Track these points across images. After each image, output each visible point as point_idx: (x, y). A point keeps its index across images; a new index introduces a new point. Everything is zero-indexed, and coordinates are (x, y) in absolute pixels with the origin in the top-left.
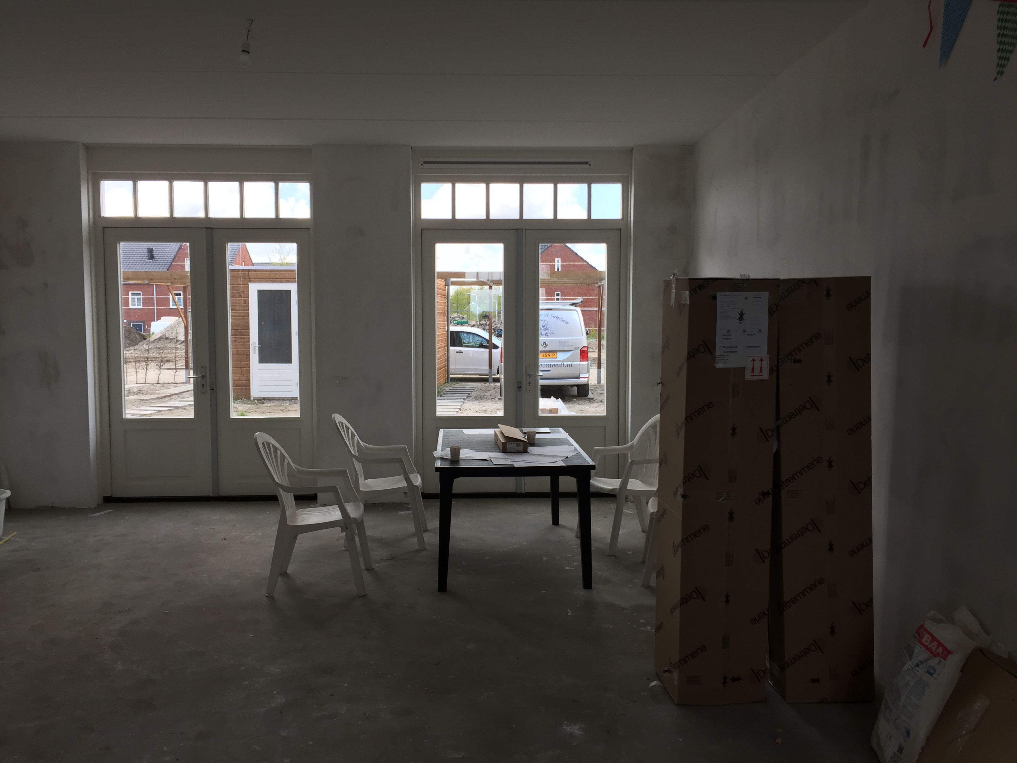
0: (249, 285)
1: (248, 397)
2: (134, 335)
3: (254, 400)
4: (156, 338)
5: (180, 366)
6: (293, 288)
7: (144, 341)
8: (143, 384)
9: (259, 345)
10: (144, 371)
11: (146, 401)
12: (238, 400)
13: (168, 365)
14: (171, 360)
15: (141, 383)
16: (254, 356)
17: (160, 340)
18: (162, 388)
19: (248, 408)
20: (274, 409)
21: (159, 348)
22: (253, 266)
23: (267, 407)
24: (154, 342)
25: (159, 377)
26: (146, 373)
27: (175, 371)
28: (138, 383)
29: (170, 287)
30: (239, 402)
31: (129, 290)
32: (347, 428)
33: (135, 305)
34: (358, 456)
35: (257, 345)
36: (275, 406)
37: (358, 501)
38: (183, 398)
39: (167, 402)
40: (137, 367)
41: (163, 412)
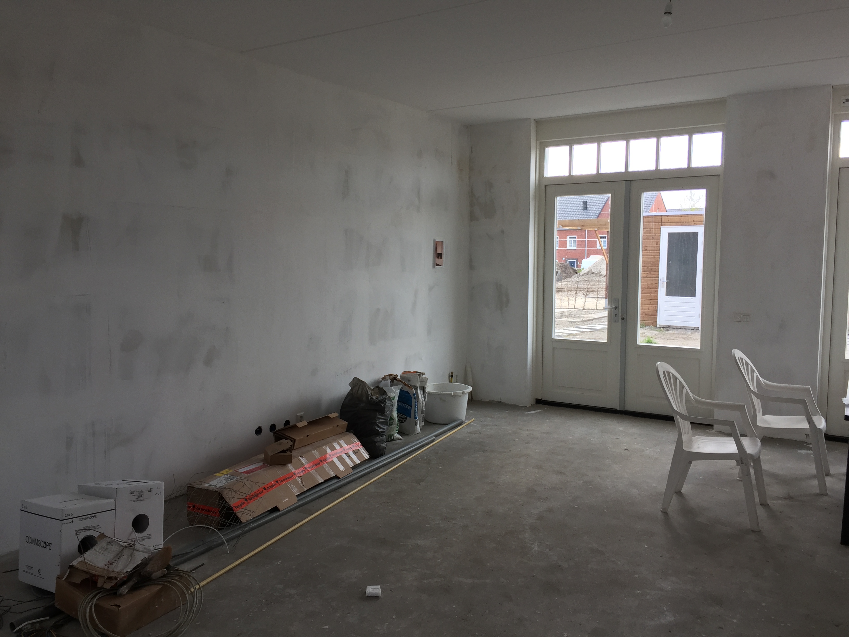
0: (661, 228)
1: (655, 325)
2: (569, 270)
3: (660, 327)
4: (584, 273)
5: (601, 296)
6: (700, 230)
7: (576, 275)
8: (572, 309)
9: (667, 280)
10: (574, 299)
11: (574, 323)
12: (647, 327)
13: (592, 294)
14: (595, 290)
15: (571, 308)
16: (662, 290)
17: (587, 274)
18: (586, 313)
19: (654, 334)
20: (677, 336)
21: (586, 281)
22: (667, 212)
23: (671, 334)
24: (583, 275)
25: (585, 304)
26: (575, 300)
27: (597, 299)
28: (569, 308)
29: (597, 232)
30: (647, 328)
31: (567, 235)
32: (747, 364)
33: (571, 246)
34: (757, 392)
35: (665, 281)
36: (678, 334)
37: (756, 437)
38: (602, 322)
39: (589, 325)
40: (569, 295)
41: (585, 333)
